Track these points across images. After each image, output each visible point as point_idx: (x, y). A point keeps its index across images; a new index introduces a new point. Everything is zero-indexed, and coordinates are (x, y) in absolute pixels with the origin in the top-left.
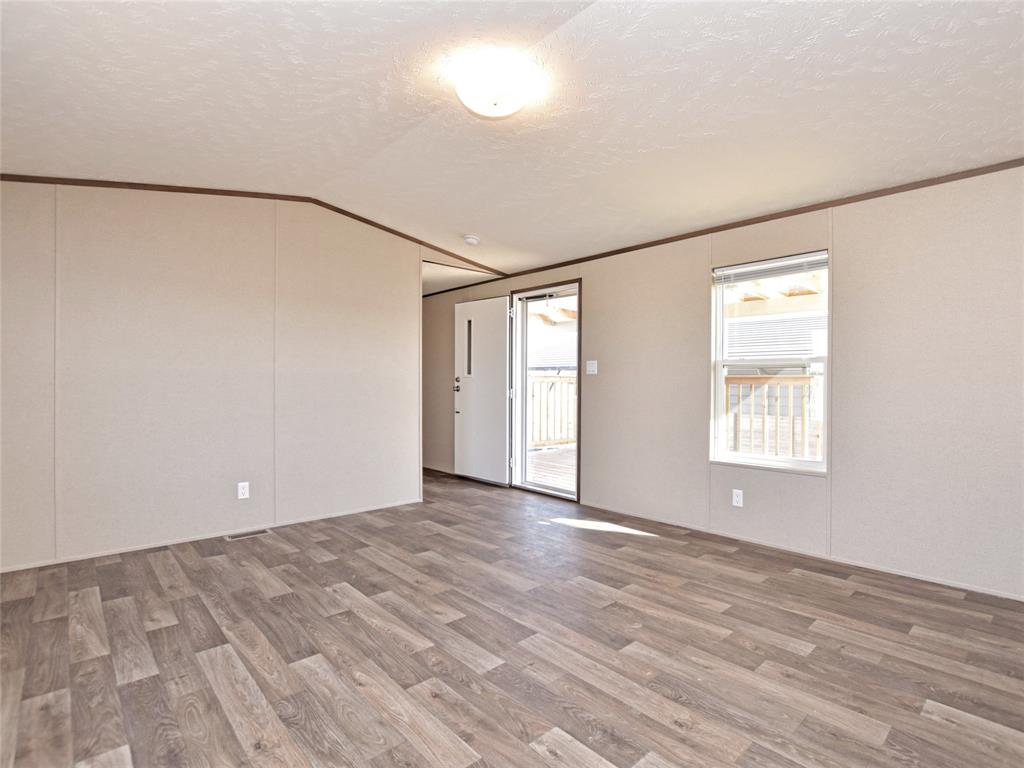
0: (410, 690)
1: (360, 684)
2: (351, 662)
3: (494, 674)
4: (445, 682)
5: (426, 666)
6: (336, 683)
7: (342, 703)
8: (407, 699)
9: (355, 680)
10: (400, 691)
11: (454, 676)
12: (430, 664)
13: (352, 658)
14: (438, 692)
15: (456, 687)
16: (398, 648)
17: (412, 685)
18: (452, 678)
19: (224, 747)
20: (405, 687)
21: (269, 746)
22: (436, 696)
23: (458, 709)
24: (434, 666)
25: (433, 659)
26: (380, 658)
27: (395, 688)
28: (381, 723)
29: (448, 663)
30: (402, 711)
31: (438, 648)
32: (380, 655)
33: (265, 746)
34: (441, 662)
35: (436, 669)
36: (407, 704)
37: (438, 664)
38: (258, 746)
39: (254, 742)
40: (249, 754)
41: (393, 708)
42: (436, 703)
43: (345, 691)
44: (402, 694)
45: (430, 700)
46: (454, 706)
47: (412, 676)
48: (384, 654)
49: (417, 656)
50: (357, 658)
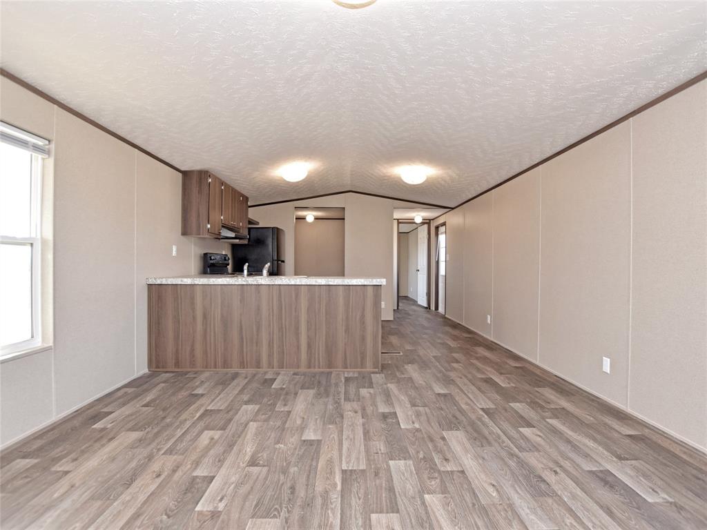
0: (460, 469)
1: (493, 485)
2: (500, 508)
3: (403, 457)
4: (436, 465)
5: (442, 481)
6: (512, 495)
7: (507, 478)
8: (465, 465)
9: (497, 490)
10: (467, 471)
11: (428, 466)
12: (438, 481)
13: (498, 512)
14: (444, 461)
15: (432, 460)
16: (456, 505)
17: (458, 471)
18: (430, 465)
20: (463, 472)
22: (446, 460)
23: (439, 450)
24: (436, 478)
25: (434, 484)
26: (475, 501)
27: (470, 474)
28: (484, 458)
29: (425, 476)
30: (470, 460)
31: (423, 490)
32: (474, 505)
34: (429, 478)
35: (436, 475)
36: (466, 462)
37: (432, 478)
41: (474, 463)
42: (449, 456)
43: (504, 485)
44: (467, 469)
45: (451, 459)
46: (440, 452)
47: (455, 477)
48: (470, 505)
49: (444, 491)
50: (494, 509)
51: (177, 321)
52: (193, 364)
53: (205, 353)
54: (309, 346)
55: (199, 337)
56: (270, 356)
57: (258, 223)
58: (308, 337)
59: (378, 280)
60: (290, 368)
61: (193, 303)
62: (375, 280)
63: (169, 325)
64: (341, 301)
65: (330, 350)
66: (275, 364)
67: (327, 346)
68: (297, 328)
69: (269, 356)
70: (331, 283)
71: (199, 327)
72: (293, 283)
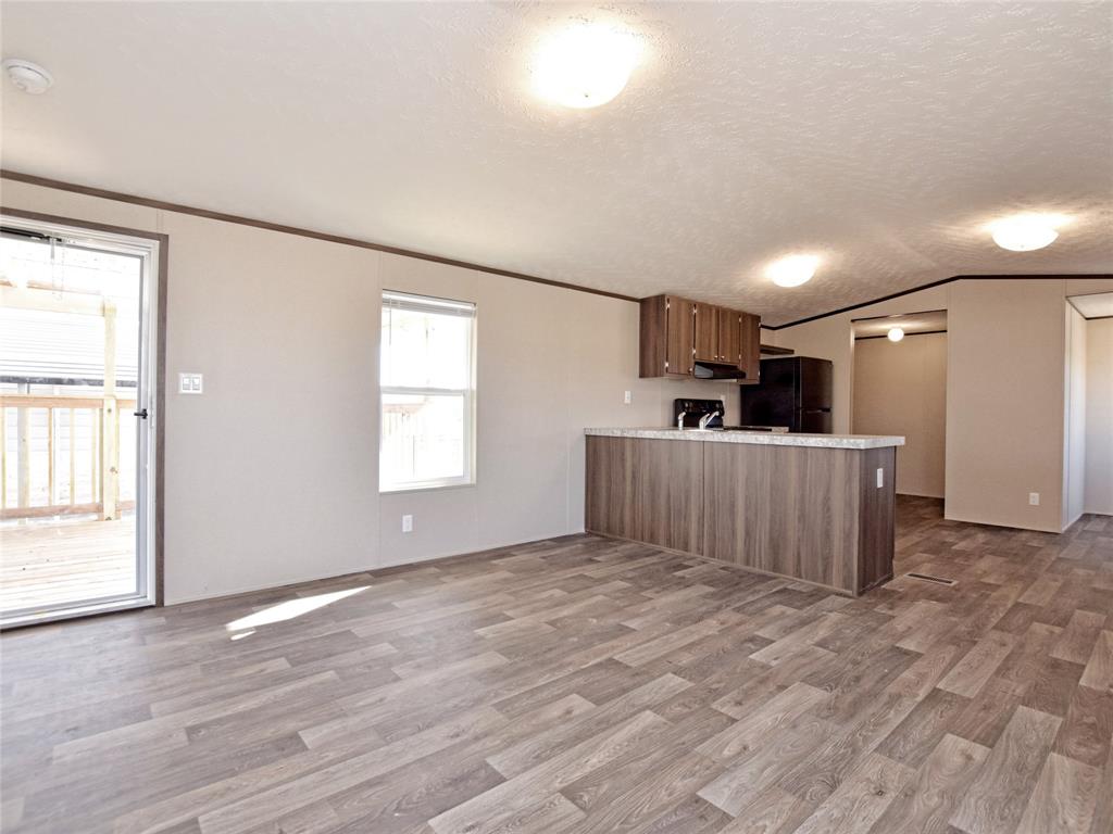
1: (745, 749)
6: (751, 766)
7: (782, 754)
9: (739, 754)
19: (903, 817)
21: (873, 786)
27: (739, 726)
33: (875, 788)
38: (880, 793)
39: (878, 798)
40: (894, 795)
43: (761, 756)
44: (746, 721)
51: (609, 480)
52: (622, 532)
53: (633, 520)
54: (748, 533)
55: (628, 501)
56: (700, 537)
57: (792, 352)
58: (747, 518)
59: (852, 441)
60: (722, 559)
61: (623, 460)
62: (845, 441)
63: (603, 483)
64: (793, 473)
65: (776, 547)
66: (706, 550)
67: (771, 539)
68: (733, 505)
69: (698, 537)
70: (778, 443)
71: (629, 489)
72: (726, 440)
